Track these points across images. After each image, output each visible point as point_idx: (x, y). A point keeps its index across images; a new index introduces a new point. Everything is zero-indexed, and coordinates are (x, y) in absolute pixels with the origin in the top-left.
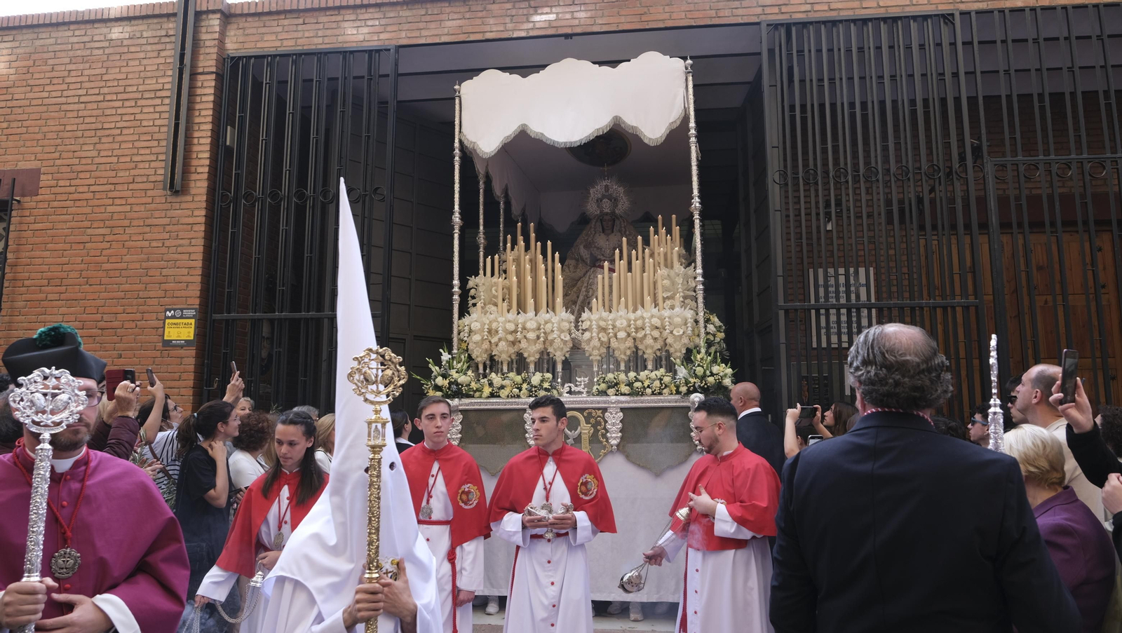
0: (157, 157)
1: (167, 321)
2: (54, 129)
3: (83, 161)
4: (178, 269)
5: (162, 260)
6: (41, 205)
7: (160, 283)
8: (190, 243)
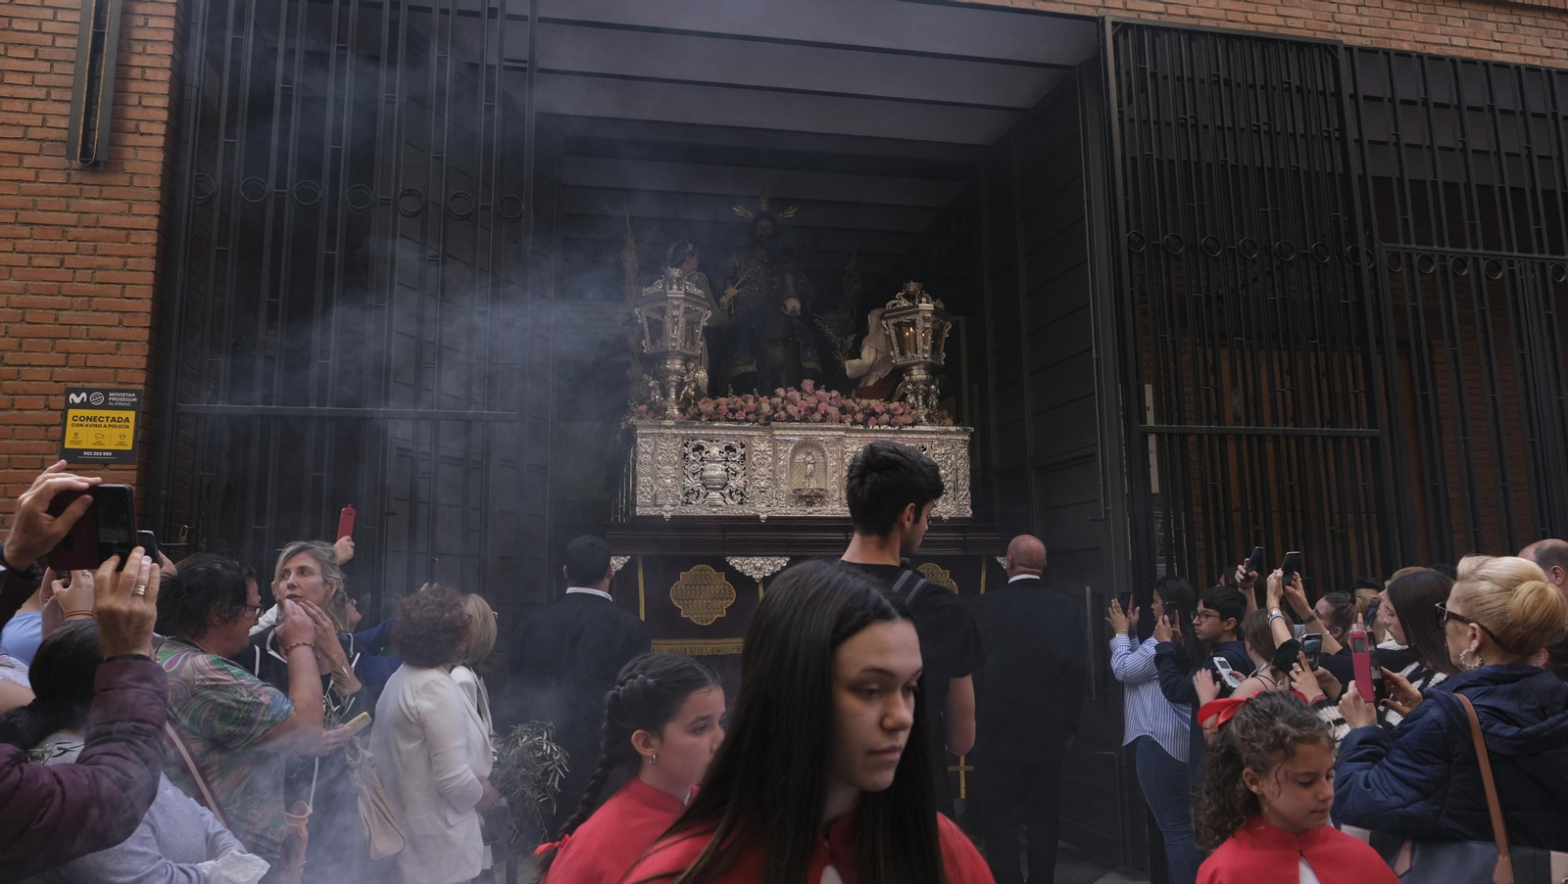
0: (48, 94)
1: (71, 412)
4: (96, 314)
5: (60, 293)
7: (54, 338)
8: (125, 264)
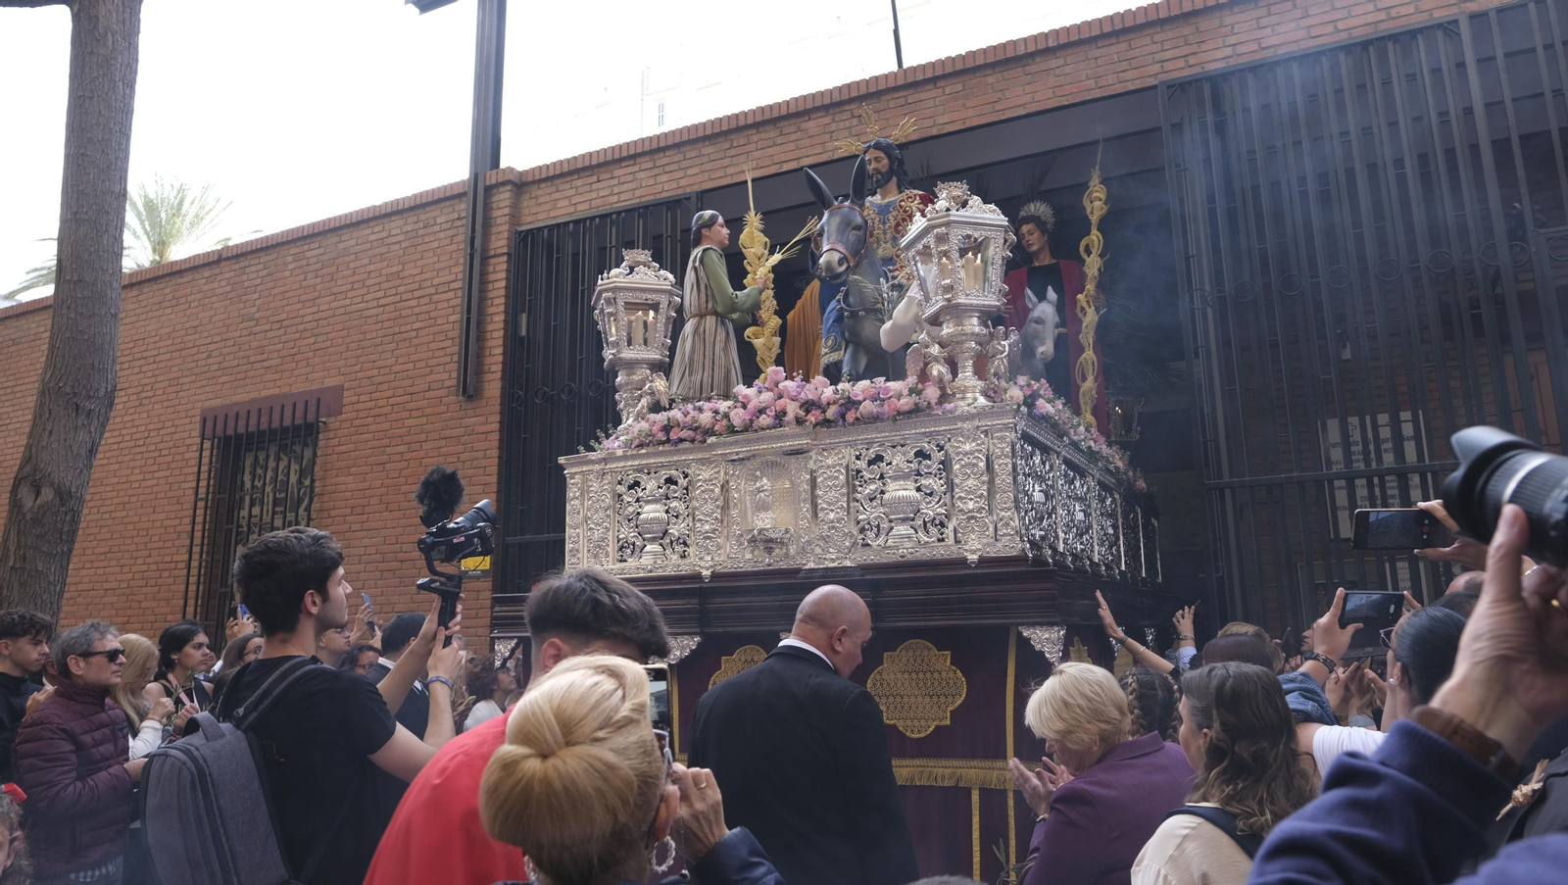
0: (451, 359)
2: (356, 338)
3: (383, 371)
6: (344, 425)
8: (485, 455)
